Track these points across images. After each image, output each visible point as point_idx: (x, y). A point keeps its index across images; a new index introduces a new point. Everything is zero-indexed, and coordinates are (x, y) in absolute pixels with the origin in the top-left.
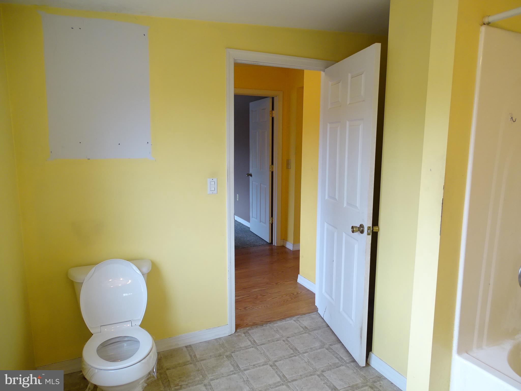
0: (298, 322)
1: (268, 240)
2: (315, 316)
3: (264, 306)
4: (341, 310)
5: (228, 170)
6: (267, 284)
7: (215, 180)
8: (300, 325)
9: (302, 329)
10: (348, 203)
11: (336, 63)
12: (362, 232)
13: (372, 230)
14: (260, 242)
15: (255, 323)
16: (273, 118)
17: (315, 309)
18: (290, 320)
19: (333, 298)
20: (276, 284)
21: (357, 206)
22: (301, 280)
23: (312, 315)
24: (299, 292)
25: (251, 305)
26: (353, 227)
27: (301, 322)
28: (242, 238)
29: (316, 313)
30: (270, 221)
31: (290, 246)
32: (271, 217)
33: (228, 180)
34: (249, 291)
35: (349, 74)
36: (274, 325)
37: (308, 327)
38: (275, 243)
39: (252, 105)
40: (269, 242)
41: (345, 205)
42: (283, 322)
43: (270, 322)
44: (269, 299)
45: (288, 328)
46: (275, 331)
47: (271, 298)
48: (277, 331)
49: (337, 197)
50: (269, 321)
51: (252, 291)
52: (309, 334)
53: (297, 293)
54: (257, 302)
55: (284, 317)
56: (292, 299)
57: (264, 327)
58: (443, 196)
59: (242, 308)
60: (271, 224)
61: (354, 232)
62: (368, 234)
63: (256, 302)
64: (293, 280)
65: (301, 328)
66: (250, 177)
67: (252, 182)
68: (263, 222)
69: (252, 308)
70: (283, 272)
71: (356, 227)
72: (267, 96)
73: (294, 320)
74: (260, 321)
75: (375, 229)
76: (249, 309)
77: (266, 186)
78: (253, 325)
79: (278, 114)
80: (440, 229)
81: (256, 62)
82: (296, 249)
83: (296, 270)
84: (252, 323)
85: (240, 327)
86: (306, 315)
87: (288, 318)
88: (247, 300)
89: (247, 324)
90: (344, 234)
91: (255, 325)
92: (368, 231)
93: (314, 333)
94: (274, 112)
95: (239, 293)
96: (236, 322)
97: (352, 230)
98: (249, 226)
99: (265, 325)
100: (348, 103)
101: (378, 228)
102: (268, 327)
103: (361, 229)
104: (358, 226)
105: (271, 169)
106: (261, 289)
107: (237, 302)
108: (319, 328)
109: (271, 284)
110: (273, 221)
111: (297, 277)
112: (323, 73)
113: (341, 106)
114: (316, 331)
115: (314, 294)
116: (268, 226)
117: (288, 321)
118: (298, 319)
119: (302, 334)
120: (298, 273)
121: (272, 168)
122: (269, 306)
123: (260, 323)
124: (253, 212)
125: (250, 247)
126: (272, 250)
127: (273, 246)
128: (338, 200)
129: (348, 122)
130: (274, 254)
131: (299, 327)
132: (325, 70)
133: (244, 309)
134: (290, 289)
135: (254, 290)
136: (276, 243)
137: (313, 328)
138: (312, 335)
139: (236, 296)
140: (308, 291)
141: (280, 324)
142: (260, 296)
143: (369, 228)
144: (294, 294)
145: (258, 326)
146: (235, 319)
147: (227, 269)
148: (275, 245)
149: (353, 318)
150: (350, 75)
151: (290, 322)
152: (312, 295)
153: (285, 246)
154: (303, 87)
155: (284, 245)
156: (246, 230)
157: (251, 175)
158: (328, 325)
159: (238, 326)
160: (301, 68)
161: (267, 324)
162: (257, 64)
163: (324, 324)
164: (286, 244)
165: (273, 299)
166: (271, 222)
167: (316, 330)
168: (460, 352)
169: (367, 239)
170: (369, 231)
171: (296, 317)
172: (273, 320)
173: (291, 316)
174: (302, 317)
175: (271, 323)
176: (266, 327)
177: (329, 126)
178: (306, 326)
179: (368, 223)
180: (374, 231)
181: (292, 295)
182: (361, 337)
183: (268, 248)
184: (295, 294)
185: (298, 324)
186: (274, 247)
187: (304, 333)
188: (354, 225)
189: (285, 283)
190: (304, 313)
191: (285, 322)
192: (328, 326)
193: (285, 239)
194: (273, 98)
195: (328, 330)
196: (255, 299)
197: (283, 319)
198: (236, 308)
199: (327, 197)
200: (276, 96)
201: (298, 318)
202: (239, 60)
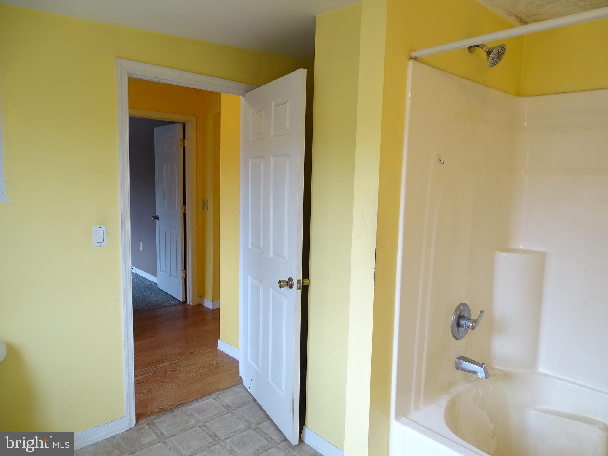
0: (219, 400)
1: (180, 298)
2: (239, 389)
3: (175, 385)
4: (270, 379)
5: (121, 215)
6: (179, 355)
7: (103, 228)
8: (220, 403)
9: (223, 409)
10: (275, 253)
11: (257, 87)
12: (291, 286)
13: (302, 284)
14: (170, 302)
15: (162, 409)
16: (184, 149)
17: (240, 381)
18: (209, 399)
19: (260, 366)
20: (191, 353)
21: (285, 256)
22: (222, 346)
23: (235, 388)
24: (220, 362)
25: (158, 385)
26: (280, 282)
27: (222, 399)
28: (146, 297)
29: (240, 385)
30: (182, 274)
31: (208, 304)
32: (185, 270)
33: (122, 227)
34: (156, 367)
35: (272, 101)
36: (188, 408)
37: (230, 405)
38: (189, 302)
39: (157, 131)
40: (182, 301)
41: (271, 255)
42: (200, 402)
43: (183, 404)
44: (182, 375)
45: (206, 409)
46: (189, 416)
47: (184, 374)
48: (192, 415)
49: (262, 245)
50: (181, 404)
51: (159, 366)
52: (232, 413)
53: (218, 363)
54: (166, 380)
55: (201, 396)
56: (211, 371)
57: (174, 413)
58: (376, 246)
59: (146, 391)
60: (184, 278)
61: (282, 287)
62: (298, 289)
63: (164, 381)
64: (212, 347)
65: (222, 407)
66: (157, 221)
67: (159, 227)
68: (174, 277)
69: (159, 389)
70: (199, 338)
71: (284, 281)
72: (176, 121)
73: (213, 399)
74: (170, 405)
75: (306, 282)
76: (155, 391)
77: (177, 232)
78: (161, 412)
79: (191, 143)
80: (374, 282)
81: (158, 78)
82: (215, 307)
83: (216, 334)
84: (158, 410)
85: (143, 416)
86: (228, 390)
87: (206, 396)
88: (152, 379)
89: (152, 412)
90: (271, 290)
91: (163, 411)
92: (297, 286)
93: (239, 411)
94: (185, 141)
95: (141, 371)
96: (136, 411)
97: (279, 284)
98: (156, 281)
99: (176, 410)
100: (272, 135)
101: (308, 281)
102: (180, 412)
103: (289, 283)
104: (287, 280)
105: (183, 211)
106: (171, 362)
107: (137, 384)
108: (245, 404)
109: (183, 355)
110: (187, 275)
111: (217, 343)
112: (242, 98)
113: (264, 138)
114: (241, 409)
115: (238, 362)
116: (179, 282)
117: (205, 400)
118: (219, 396)
119: (224, 414)
120: (219, 337)
121: (185, 210)
122: (182, 383)
123: (170, 408)
124: (162, 264)
125: (158, 309)
126: (186, 310)
127: (188, 305)
128: (263, 250)
129: (272, 158)
130: (188, 316)
131: (220, 405)
132: (245, 94)
133: (148, 391)
134: (208, 359)
135: (162, 365)
136: (192, 301)
137: (236, 405)
138: (236, 414)
139: (136, 376)
140: (231, 358)
141: (195, 405)
142: (170, 372)
143: (298, 281)
144: (213, 365)
145: (168, 412)
146: (134, 408)
147: (123, 344)
148: (190, 304)
149: (284, 388)
150: (273, 103)
151: (209, 401)
152: (236, 363)
153: (203, 304)
154: (219, 113)
155: (201, 303)
156: (153, 287)
157: (158, 218)
158: (254, 399)
159: (139, 417)
160: (217, 91)
161: (178, 408)
162: (159, 81)
163: (251, 398)
164: (203, 302)
165: (186, 374)
166: (184, 276)
167: (240, 407)
168: (398, 417)
169: (296, 294)
170: (299, 285)
171: (216, 393)
172: (187, 401)
173: (209, 394)
174: (223, 393)
175: (184, 406)
176: (177, 412)
177: (250, 160)
178: (229, 404)
179: (297, 275)
180: (304, 284)
181: (211, 366)
182: (293, 410)
183: (181, 308)
184: (215, 364)
185: (218, 403)
186: (188, 307)
187: (226, 413)
188: (282, 279)
189: (202, 351)
190: (225, 388)
191: (201, 403)
192: (255, 401)
193: (202, 295)
194: (184, 124)
195: (255, 405)
196: (164, 376)
197: (200, 398)
198: (137, 392)
199: (250, 246)
200: (188, 122)
201: (219, 394)
202: (136, 74)
